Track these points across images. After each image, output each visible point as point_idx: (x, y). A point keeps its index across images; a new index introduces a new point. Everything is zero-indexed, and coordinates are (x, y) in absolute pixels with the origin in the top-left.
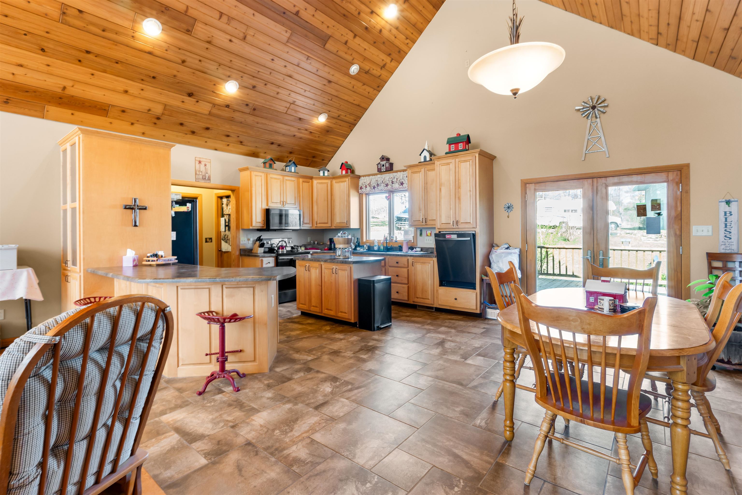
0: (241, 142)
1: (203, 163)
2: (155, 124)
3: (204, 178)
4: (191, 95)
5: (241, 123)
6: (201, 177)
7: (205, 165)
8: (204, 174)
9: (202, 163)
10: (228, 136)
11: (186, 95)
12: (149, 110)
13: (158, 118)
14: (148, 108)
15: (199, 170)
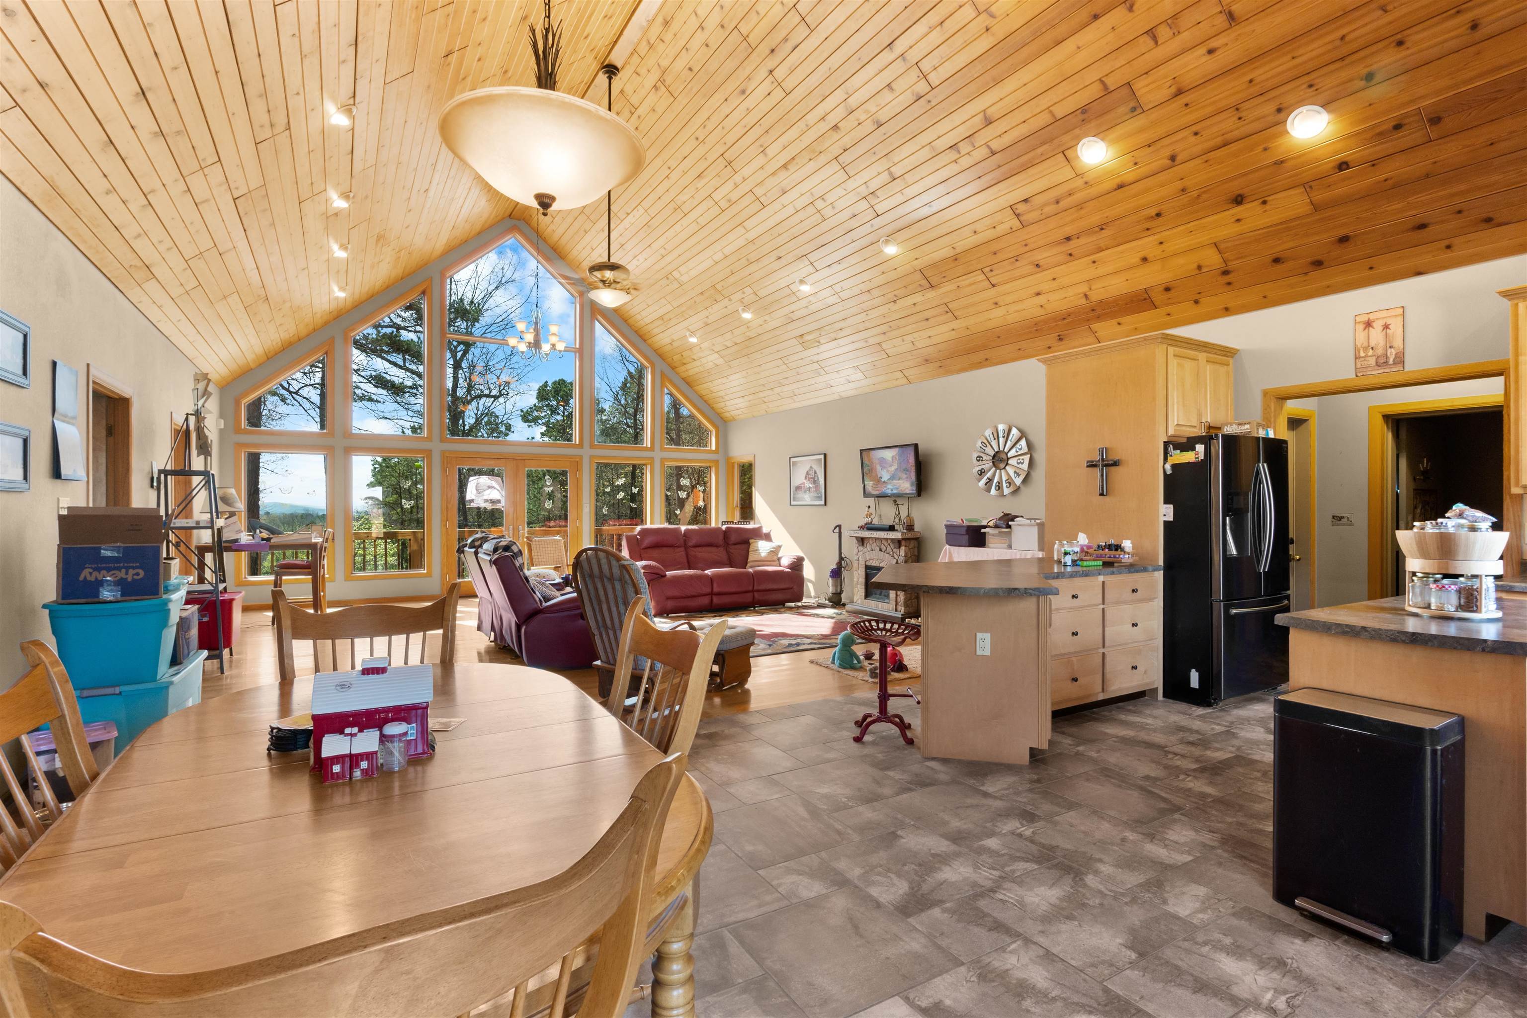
0: (1488, 220)
1: (1378, 325)
2: (1229, 284)
3: (1382, 361)
4: (1239, 199)
5: (1427, 176)
6: (1372, 361)
7: (1386, 327)
8: (1380, 352)
9: (1374, 324)
10: (1423, 226)
11: (1231, 206)
12: (1199, 267)
13: (1226, 273)
14: (1195, 266)
15: (1366, 344)
